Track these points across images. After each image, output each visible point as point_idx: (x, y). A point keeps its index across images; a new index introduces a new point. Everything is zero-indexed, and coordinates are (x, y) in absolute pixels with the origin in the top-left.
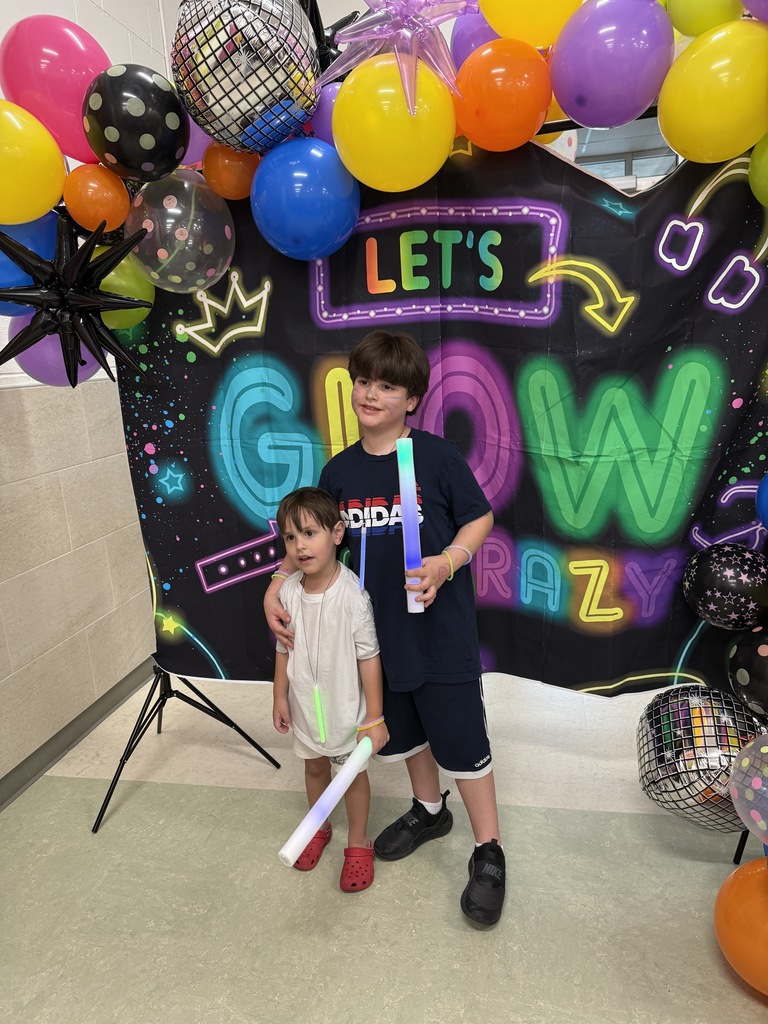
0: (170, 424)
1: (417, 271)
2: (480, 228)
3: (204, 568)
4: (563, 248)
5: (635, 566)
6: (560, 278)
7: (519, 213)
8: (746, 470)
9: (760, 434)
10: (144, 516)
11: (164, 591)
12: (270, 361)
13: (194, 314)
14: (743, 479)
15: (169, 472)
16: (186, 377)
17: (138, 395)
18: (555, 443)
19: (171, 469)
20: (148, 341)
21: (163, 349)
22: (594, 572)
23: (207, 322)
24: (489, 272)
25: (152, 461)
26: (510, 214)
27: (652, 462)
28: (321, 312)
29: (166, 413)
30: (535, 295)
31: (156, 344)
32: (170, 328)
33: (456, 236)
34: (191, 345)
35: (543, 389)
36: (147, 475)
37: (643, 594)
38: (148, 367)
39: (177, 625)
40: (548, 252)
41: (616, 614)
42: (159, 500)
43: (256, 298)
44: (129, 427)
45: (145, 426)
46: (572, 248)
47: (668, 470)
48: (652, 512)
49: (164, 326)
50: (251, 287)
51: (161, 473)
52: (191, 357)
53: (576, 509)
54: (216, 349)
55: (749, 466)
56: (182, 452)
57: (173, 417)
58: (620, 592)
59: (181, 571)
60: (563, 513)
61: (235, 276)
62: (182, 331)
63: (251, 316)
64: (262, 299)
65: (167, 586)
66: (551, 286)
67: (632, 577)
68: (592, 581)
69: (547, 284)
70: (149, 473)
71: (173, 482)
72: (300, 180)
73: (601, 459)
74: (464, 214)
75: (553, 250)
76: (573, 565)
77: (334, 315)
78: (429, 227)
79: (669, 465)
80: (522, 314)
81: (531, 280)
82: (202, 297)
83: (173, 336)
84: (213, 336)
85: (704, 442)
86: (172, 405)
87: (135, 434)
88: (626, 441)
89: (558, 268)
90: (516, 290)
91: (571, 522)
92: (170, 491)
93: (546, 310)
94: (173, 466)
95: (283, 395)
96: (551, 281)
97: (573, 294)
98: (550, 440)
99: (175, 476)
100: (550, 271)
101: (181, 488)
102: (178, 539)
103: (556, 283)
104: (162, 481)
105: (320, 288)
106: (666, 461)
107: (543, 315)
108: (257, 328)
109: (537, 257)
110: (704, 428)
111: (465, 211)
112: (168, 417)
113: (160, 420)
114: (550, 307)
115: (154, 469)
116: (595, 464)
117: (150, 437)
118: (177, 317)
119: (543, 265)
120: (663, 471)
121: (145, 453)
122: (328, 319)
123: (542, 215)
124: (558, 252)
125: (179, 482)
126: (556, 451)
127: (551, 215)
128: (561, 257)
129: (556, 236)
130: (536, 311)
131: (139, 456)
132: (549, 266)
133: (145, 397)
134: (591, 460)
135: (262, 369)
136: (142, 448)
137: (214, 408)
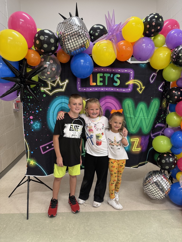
0: (37, 111)
2: (115, 74)
3: (42, 148)
4: (134, 78)
5: (143, 139)
6: (133, 83)
7: (125, 71)
8: (160, 121)
9: (163, 115)
11: (31, 153)
12: (66, 97)
13: (46, 85)
14: (159, 123)
15: (36, 123)
16: (43, 100)
17: (29, 104)
18: (130, 115)
21: (37, 93)
22: (136, 141)
23: (49, 88)
24: (116, 82)
25: (32, 121)
26: (123, 71)
28: (79, 88)
29: (37, 109)
30: (127, 86)
31: (35, 92)
32: (39, 88)
33: (109, 75)
34: (45, 93)
35: (128, 104)
36: (30, 124)
38: (33, 97)
39: (34, 162)
40: (131, 79)
41: (139, 149)
42: (33, 130)
43: (64, 83)
45: (31, 112)
46: (135, 78)
48: (147, 128)
49: (38, 88)
50: (63, 80)
51: (34, 123)
52: (44, 96)
53: (133, 128)
54: (51, 94)
55: (160, 120)
56: (40, 118)
57: (38, 110)
58: (141, 144)
59: (36, 148)
60: (130, 129)
61: (58, 78)
62: (42, 89)
63: (62, 87)
65: (32, 152)
66: (131, 85)
68: (135, 142)
70: (30, 123)
71: (37, 126)
73: (139, 118)
74: (111, 71)
75: (132, 78)
76: (131, 139)
77: (82, 89)
78: (104, 73)
80: (124, 90)
81: (126, 84)
82: (49, 83)
83: (40, 91)
84: (51, 91)
85: (156, 115)
86: (38, 107)
87: (27, 114)
88: (143, 115)
89: (132, 82)
90: (123, 85)
91: (132, 131)
92: (36, 128)
93: (129, 89)
94: (37, 122)
96: (131, 84)
97: (135, 86)
98: (129, 114)
99: (37, 124)
100: (131, 82)
101: (39, 127)
102: (37, 140)
103: (132, 84)
104: (34, 125)
105: (79, 83)
106: (150, 118)
107: (129, 90)
108: (63, 90)
109: (128, 79)
110: (156, 112)
112: (37, 110)
113: (35, 110)
114: (130, 89)
115: (32, 122)
116: (138, 118)
117: (32, 114)
118: (41, 86)
119: (129, 81)
120: (149, 120)
121: (30, 119)
123: (129, 72)
124: (133, 79)
125: (38, 126)
126: (130, 116)
127: (131, 71)
128: (133, 80)
129: (132, 76)
130: (127, 90)
131: (28, 119)
132: (131, 81)
133: (31, 105)
134: (137, 118)
135: (63, 99)
136: (29, 117)
137: (49, 108)
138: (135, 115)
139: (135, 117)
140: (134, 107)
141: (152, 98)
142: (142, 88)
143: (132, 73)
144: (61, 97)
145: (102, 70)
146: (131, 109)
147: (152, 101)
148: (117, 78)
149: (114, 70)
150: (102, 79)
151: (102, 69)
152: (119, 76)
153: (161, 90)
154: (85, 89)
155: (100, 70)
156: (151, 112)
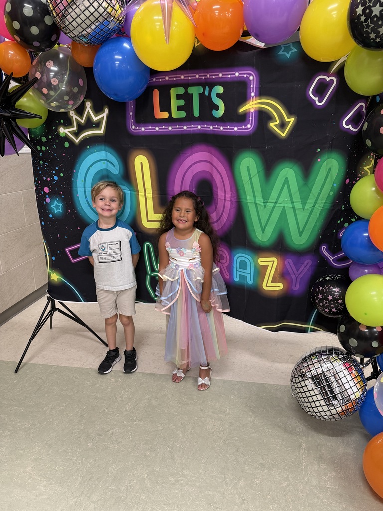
0: (56, 178)
1: (179, 108)
2: (212, 85)
3: (70, 251)
4: (258, 93)
5: (290, 261)
6: (257, 109)
7: (234, 76)
10: (43, 223)
11: (53, 261)
12: (107, 148)
13: (68, 123)
15: (56, 202)
16: (64, 155)
17: (41, 162)
18: (254, 196)
19: (57, 200)
20: (46, 135)
21: (54, 139)
22: (270, 264)
23: (74, 127)
24: (217, 108)
25: (47, 196)
26: (229, 76)
27: (303, 209)
28: (131, 126)
29: (54, 172)
30: (243, 118)
31: (50, 137)
32: (57, 129)
33: (201, 90)
34: (66, 138)
35: (248, 168)
36: (45, 203)
37: (293, 277)
38: (46, 148)
39: (59, 277)
40: (250, 96)
41: (280, 286)
42: (51, 216)
43: (101, 116)
44: (36, 178)
45: (45, 178)
46: (261, 93)
47: (310, 214)
48: (301, 233)
49: (54, 128)
50: (97, 110)
51: (52, 202)
52: (67, 145)
53: (263, 231)
54: (77, 141)
56: (61, 193)
57: (58, 174)
58: (283, 275)
60: (257, 233)
61: (88, 105)
62: (63, 131)
63: (98, 125)
64: (103, 117)
65: (54, 259)
66: (252, 113)
67: (288, 267)
68: (269, 269)
69: (250, 112)
70: (46, 202)
71: (57, 207)
72: (118, 60)
73: (277, 205)
75: (253, 94)
76: (260, 260)
77: (138, 128)
78: (185, 85)
79: (312, 211)
80: (236, 129)
81: (241, 111)
82: (72, 114)
83: (58, 133)
84: (76, 134)
85: (330, 200)
86: (57, 168)
87: (40, 182)
88: (291, 197)
89: (256, 104)
90: (233, 116)
91: (260, 238)
92: (56, 211)
93: (249, 126)
95: (114, 166)
96: (252, 110)
97: (263, 117)
98: (252, 194)
99: (58, 204)
100: (252, 106)
101: (61, 211)
102: (59, 236)
103: (255, 111)
104: (52, 206)
105: (131, 114)
106: (310, 209)
107: (247, 129)
108: (101, 131)
109: (244, 98)
110: (331, 193)
111: (204, 76)
112: (55, 174)
113: (51, 176)
114: (251, 125)
115: (48, 200)
116: (274, 207)
117: (47, 184)
118: (60, 124)
119: (248, 102)
120: (308, 214)
121: (44, 191)
122: (134, 129)
123: (245, 76)
124: (256, 95)
125: (60, 207)
126: (255, 200)
127: (251, 75)
128: (257, 98)
129: (253, 87)
130: (244, 127)
131: (41, 193)
132: (251, 103)
133: (44, 164)
134: (272, 205)
135: (104, 152)
136: (43, 189)
137: (75, 171)
138: (266, 197)
139: (267, 202)
140: (262, 173)
141: (319, 150)
142: (287, 120)
143: (253, 80)
144: (97, 147)
145: (182, 77)
146: (256, 181)
147: (319, 160)
148: (218, 95)
149: (208, 76)
150: (182, 103)
151: (180, 77)
152: (220, 89)
153: (350, 127)
154: (144, 127)
155: (175, 79)
156: (315, 190)
